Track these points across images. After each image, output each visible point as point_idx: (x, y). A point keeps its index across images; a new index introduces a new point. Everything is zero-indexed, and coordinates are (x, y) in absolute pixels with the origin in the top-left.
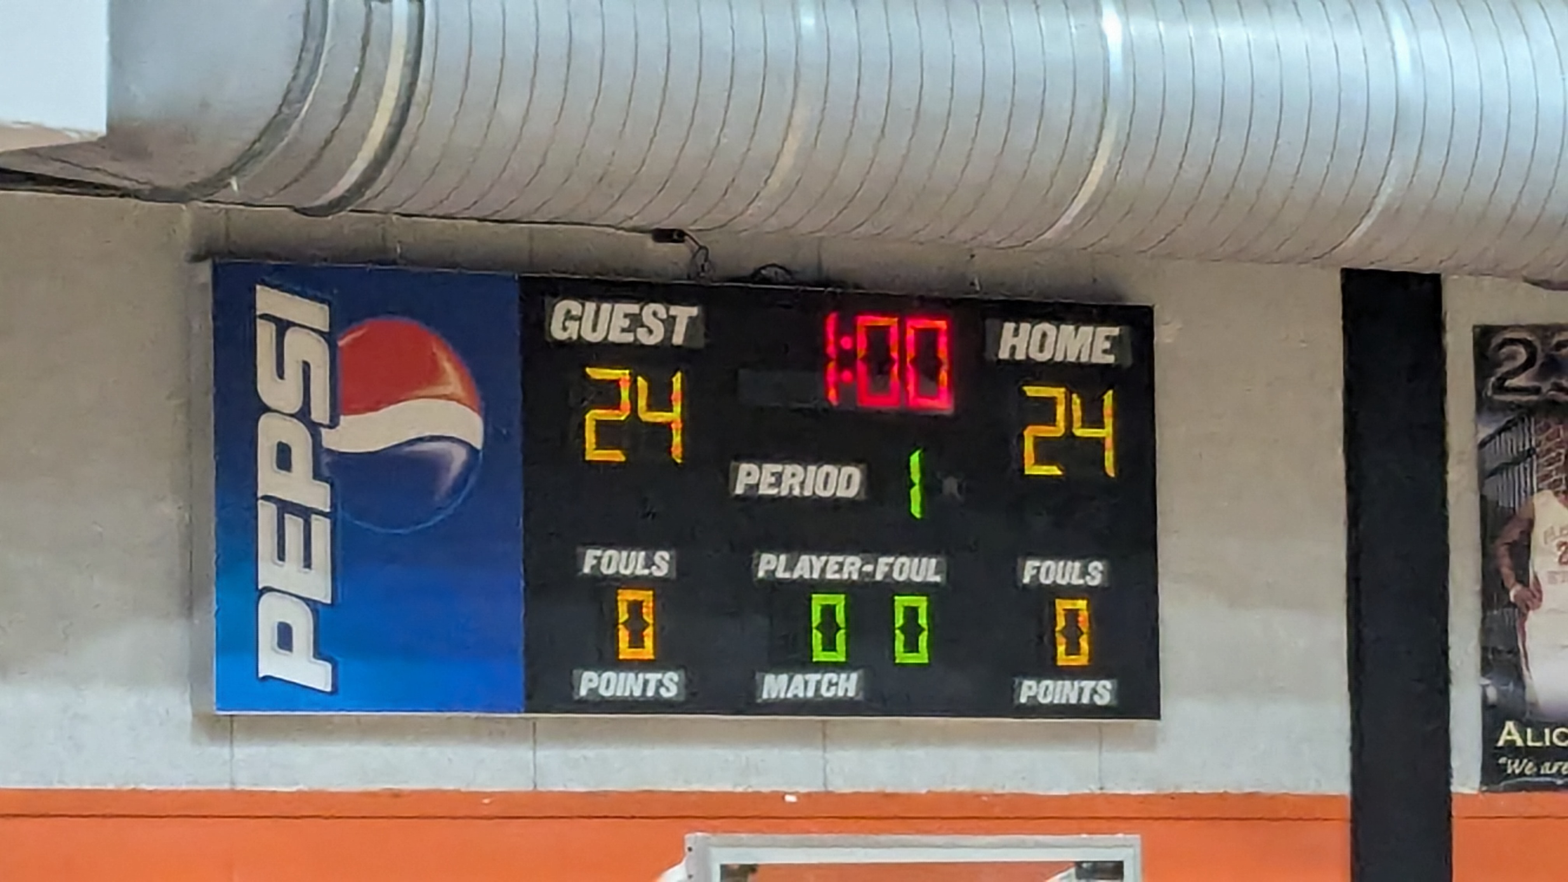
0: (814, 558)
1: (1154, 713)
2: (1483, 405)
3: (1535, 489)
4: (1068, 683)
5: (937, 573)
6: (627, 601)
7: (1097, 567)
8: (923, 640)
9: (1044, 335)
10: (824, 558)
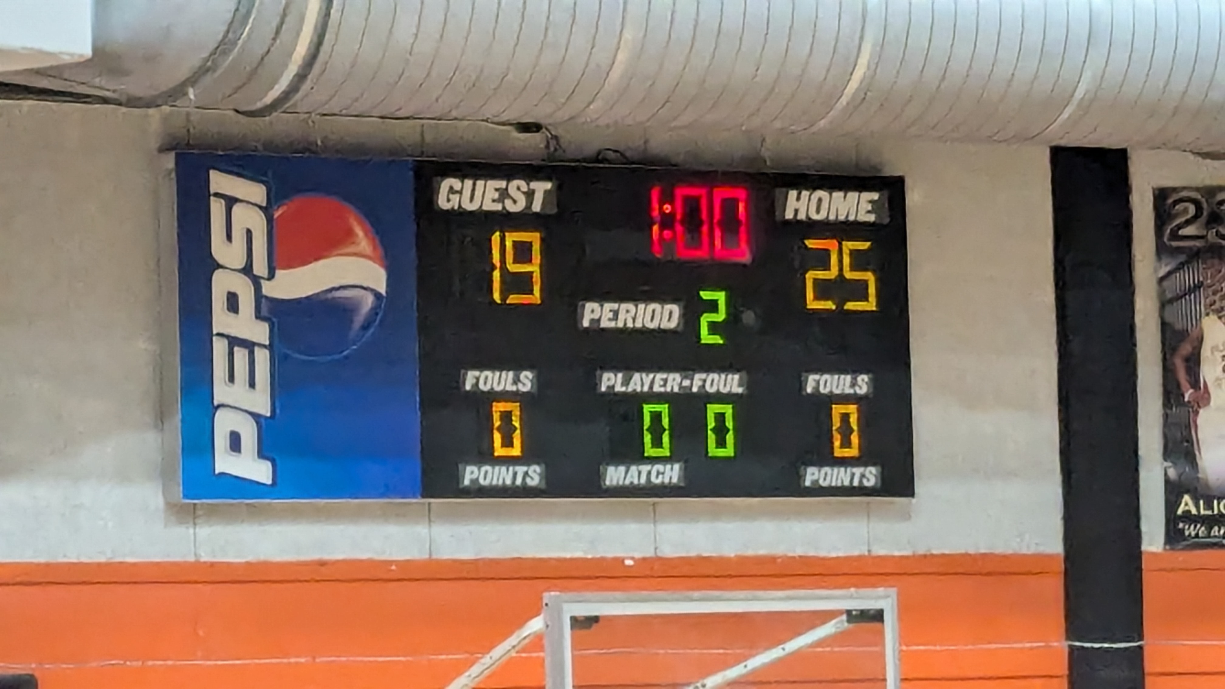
0: (644, 375)
1: (910, 493)
2: (1161, 250)
3: (1203, 315)
4: (842, 469)
5: (740, 385)
6: (500, 412)
7: (863, 379)
8: (730, 438)
9: (820, 200)
10: (651, 376)
